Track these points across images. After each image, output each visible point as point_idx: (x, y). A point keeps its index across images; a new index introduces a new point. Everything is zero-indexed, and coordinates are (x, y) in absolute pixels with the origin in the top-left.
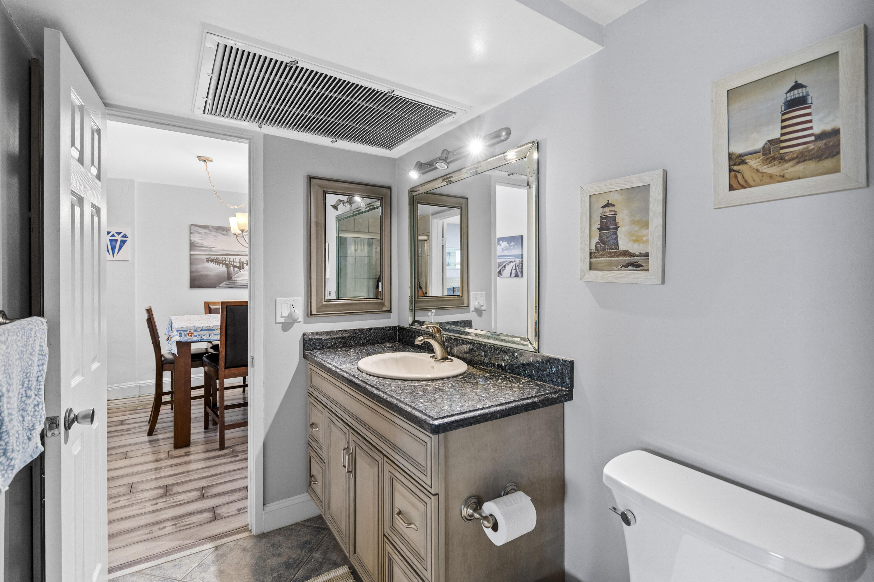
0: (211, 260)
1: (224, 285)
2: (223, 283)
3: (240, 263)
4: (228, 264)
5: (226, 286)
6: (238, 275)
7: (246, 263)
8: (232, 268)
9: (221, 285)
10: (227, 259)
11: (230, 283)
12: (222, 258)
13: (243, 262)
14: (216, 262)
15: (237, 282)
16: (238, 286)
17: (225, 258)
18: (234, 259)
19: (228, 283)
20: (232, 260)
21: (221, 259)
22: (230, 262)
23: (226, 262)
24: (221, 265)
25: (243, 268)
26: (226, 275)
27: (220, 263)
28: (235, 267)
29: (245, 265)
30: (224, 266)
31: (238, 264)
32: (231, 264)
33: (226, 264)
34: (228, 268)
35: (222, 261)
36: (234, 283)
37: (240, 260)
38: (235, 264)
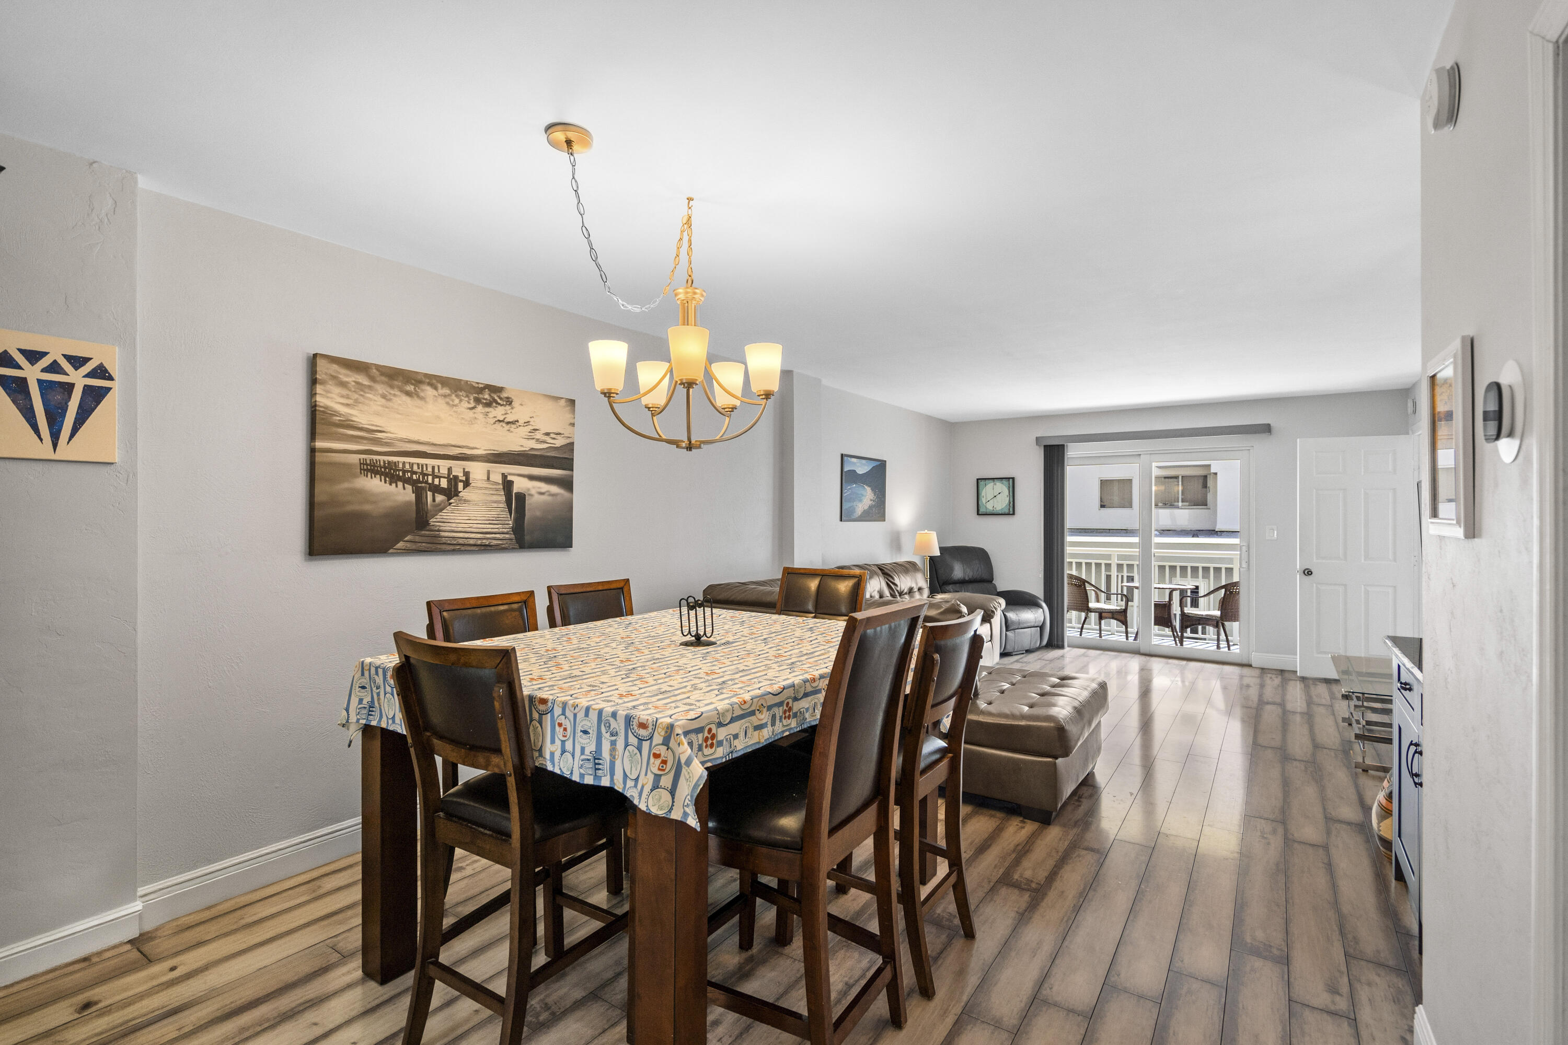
0: (371, 469)
1: (408, 545)
2: (406, 539)
3: (449, 481)
4: (418, 481)
5: (414, 547)
6: (444, 515)
7: (464, 479)
8: (429, 494)
9: (400, 545)
10: (415, 468)
11: (424, 539)
12: (404, 463)
13: (456, 477)
14: (386, 475)
15: (443, 534)
16: (444, 547)
17: (411, 465)
18: (433, 468)
19: (417, 539)
20: (430, 469)
21: (401, 466)
22: (424, 475)
23: (414, 477)
24: (400, 484)
25: (457, 493)
26: (414, 515)
27: (399, 479)
28: (436, 489)
29: (461, 485)
30: (409, 488)
31: (444, 483)
32: (426, 482)
33: (413, 483)
34: (419, 493)
35: (404, 472)
36: (435, 536)
37: (450, 470)
38: (436, 481)
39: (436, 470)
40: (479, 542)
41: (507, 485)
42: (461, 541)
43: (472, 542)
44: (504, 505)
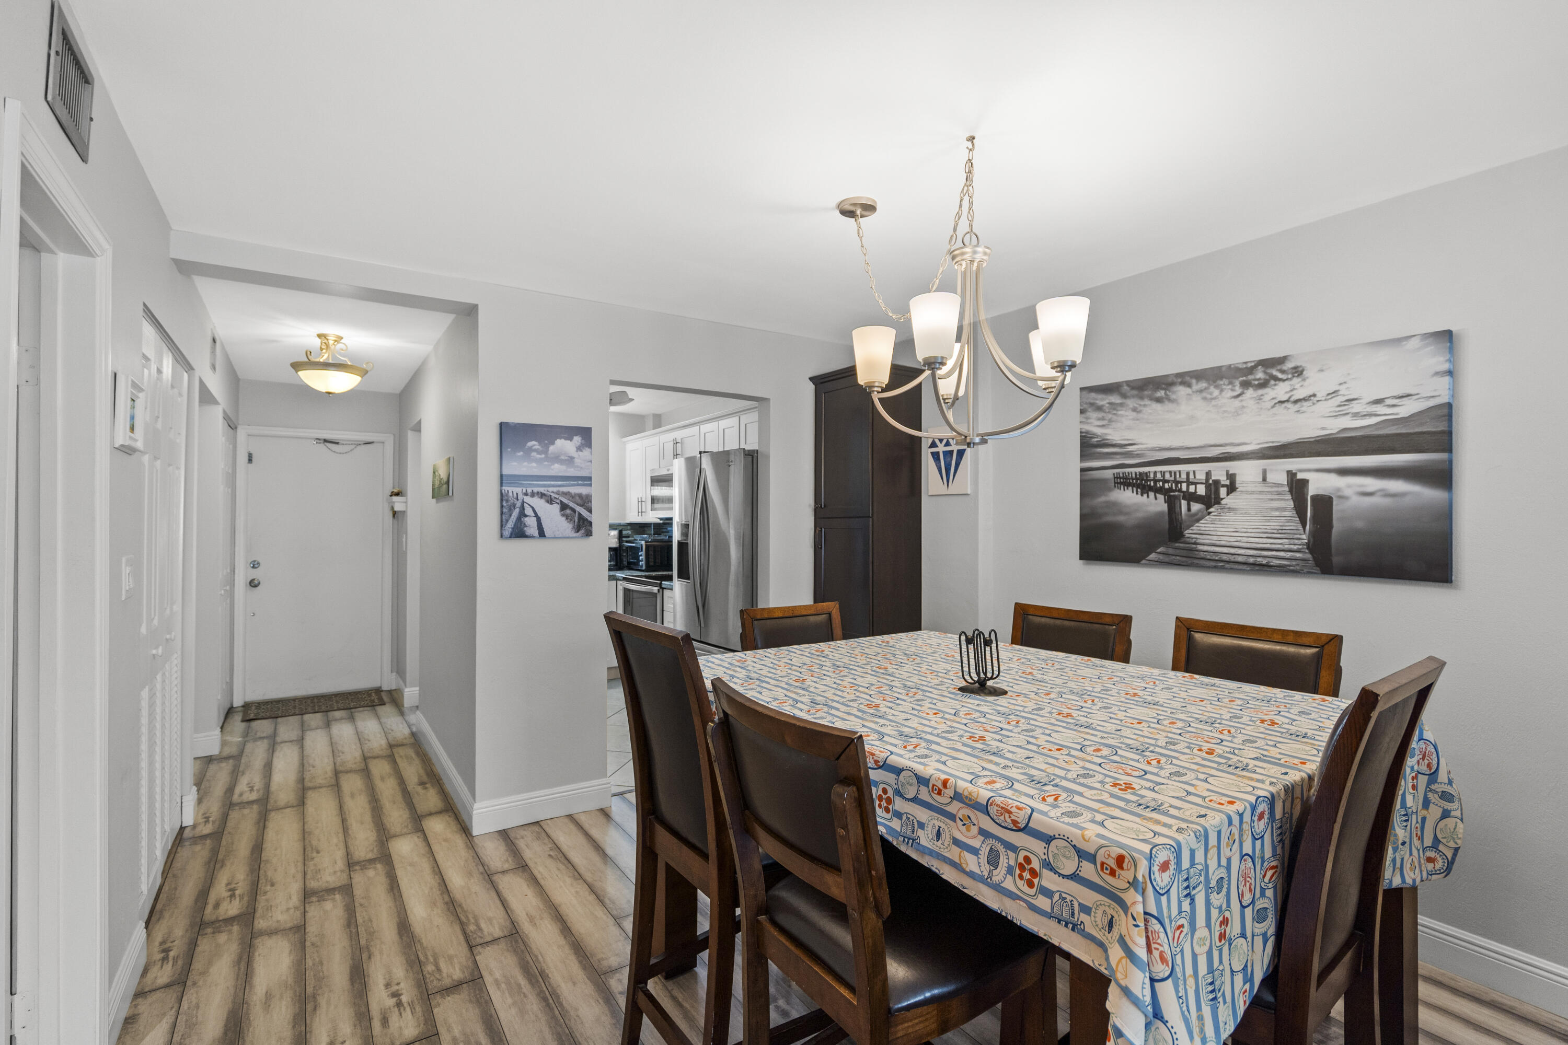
0: (1124, 482)
1: (1161, 557)
2: (1159, 550)
3: (1208, 486)
4: (1170, 490)
5: (1167, 559)
6: (1202, 525)
7: (1228, 482)
8: (1184, 503)
9: (1153, 556)
10: (1167, 476)
11: (1178, 552)
12: (1155, 473)
13: (1217, 483)
14: (1138, 486)
15: (1200, 547)
16: (1202, 562)
17: (1163, 474)
18: (1188, 474)
19: (1171, 551)
20: (1184, 476)
21: (1152, 476)
22: (1177, 482)
23: (1167, 486)
24: (1152, 494)
25: (1218, 501)
26: (1167, 526)
27: (1151, 489)
28: (1192, 497)
29: (1223, 491)
30: (1161, 497)
31: (1201, 490)
32: (1180, 491)
33: (1165, 492)
34: (1172, 502)
35: (1156, 481)
36: (1191, 550)
37: (1208, 474)
38: (1192, 488)
39: (1191, 476)
40: (1251, 560)
41: (1297, 486)
42: (1225, 557)
43: (1240, 559)
44: (1290, 513)
